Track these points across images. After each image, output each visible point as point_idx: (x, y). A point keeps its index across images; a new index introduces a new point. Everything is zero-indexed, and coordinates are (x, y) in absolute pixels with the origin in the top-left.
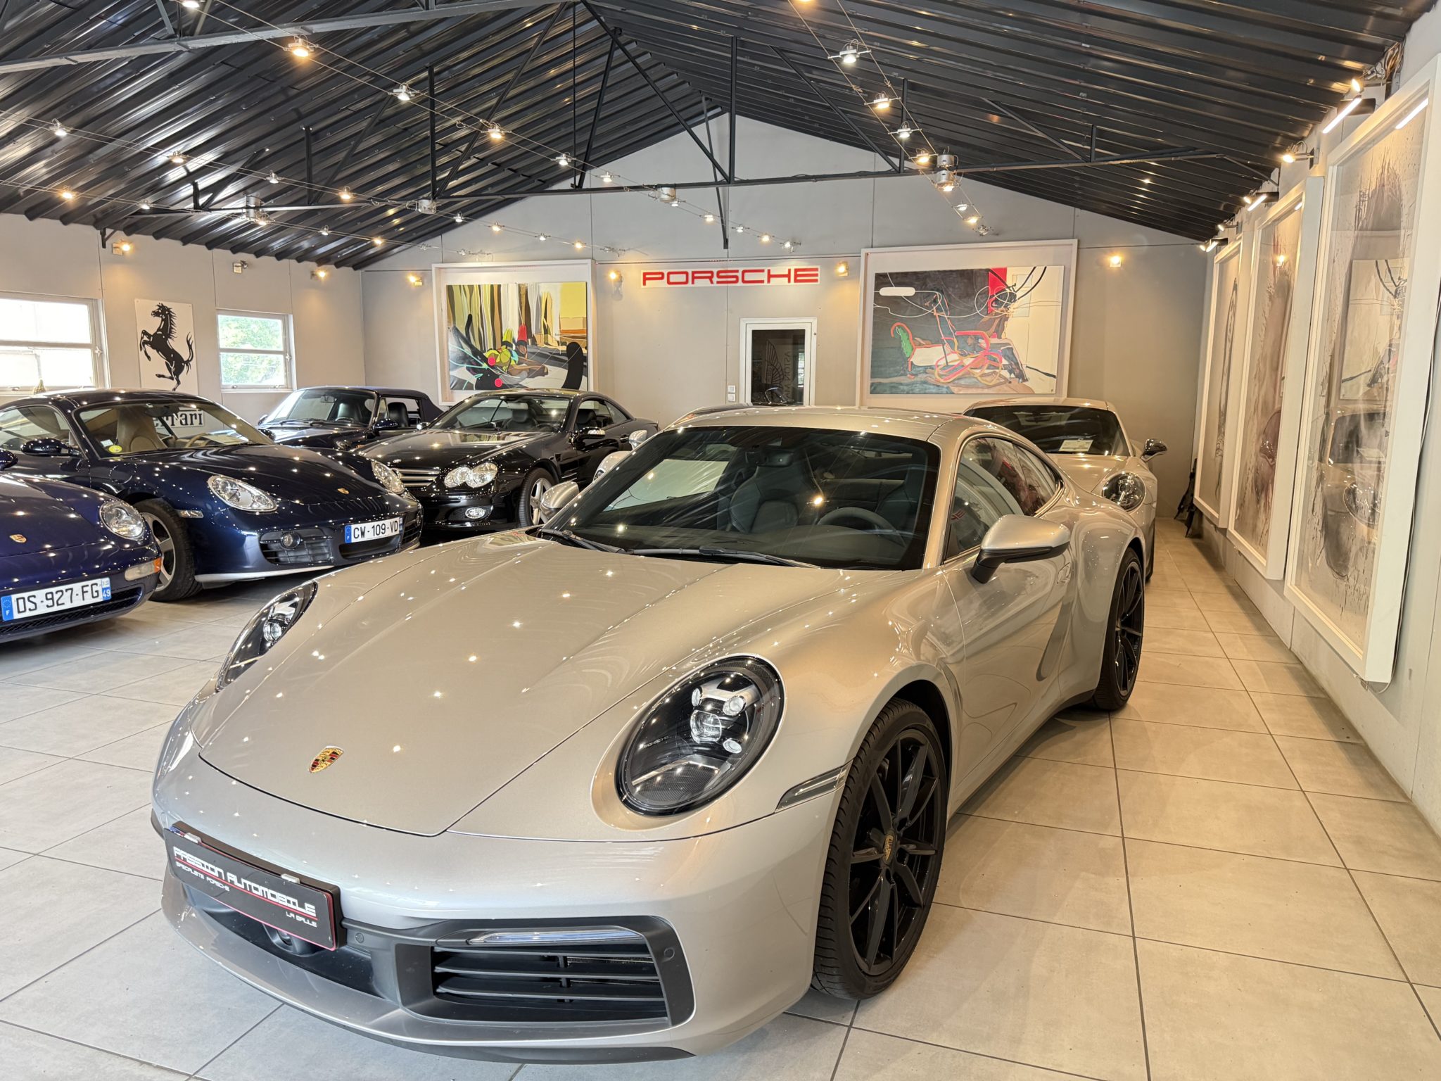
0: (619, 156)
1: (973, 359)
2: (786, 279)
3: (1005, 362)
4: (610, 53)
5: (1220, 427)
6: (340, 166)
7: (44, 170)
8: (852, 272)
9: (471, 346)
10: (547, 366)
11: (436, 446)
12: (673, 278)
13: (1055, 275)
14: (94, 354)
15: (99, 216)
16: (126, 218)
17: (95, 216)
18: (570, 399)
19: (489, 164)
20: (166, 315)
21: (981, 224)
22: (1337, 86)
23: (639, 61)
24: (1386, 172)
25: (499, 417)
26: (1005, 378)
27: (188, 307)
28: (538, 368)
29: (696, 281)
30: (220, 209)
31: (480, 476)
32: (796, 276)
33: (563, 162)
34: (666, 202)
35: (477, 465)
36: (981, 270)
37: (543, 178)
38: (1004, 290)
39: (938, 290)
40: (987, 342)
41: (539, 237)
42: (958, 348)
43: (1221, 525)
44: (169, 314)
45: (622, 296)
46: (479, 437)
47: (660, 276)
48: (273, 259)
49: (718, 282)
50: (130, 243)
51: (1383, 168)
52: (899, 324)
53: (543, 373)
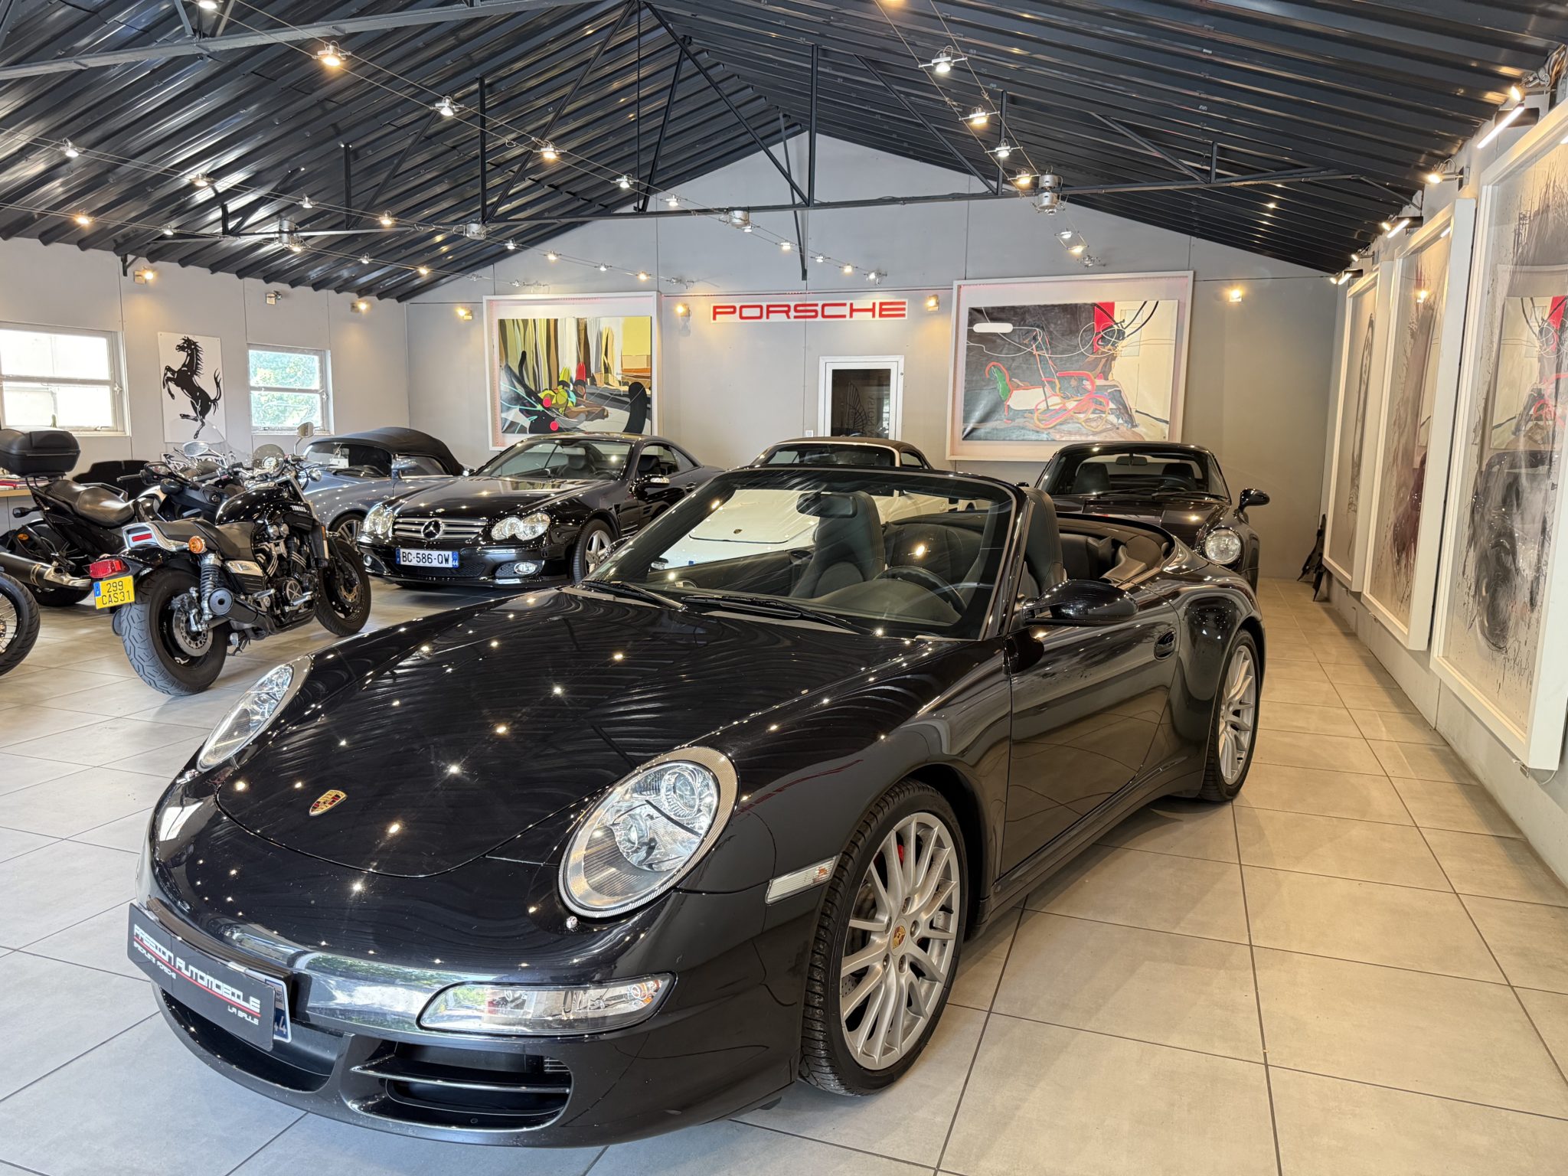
0: (687, 178)
1: (1076, 403)
2: (871, 314)
3: (1112, 406)
4: (678, 64)
5: (1353, 480)
6: (381, 188)
7: (61, 190)
8: (943, 305)
9: (525, 386)
10: (607, 408)
11: (485, 494)
12: (746, 312)
13: (1168, 311)
14: (113, 392)
15: (120, 240)
16: (149, 244)
17: (115, 241)
18: (631, 444)
19: (546, 187)
20: (192, 350)
21: (1087, 254)
22: (1491, 97)
23: (710, 72)
24: (1551, 191)
25: (553, 463)
26: (1112, 424)
27: (217, 342)
28: (598, 410)
29: (771, 315)
30: (254, 234)
31: (530, 528)
32: (881, 310)
33: (624, 184)
34: (738, 227)
35: (528, 515)
36: (1086, 304)
37: (605, 202)
38: (1112, 327)
39: (1038, 327)
40: (1093, 383)
41: (599, 267)
42: (1060, 389)
43: (1354, 589)
44: (195, 348)
45: (690, 331)
46: (532, 484)
47: (732, 310)
48: (311, 289)
49: (796, 317)
50: (154, 270)
51: (1548, 186)
52: (995, 363)
53: (603, 415)
